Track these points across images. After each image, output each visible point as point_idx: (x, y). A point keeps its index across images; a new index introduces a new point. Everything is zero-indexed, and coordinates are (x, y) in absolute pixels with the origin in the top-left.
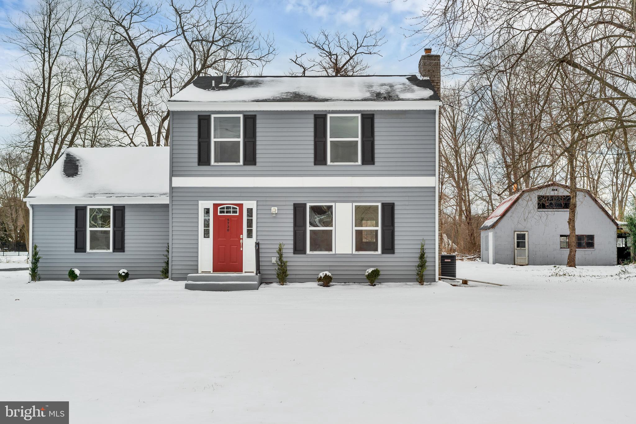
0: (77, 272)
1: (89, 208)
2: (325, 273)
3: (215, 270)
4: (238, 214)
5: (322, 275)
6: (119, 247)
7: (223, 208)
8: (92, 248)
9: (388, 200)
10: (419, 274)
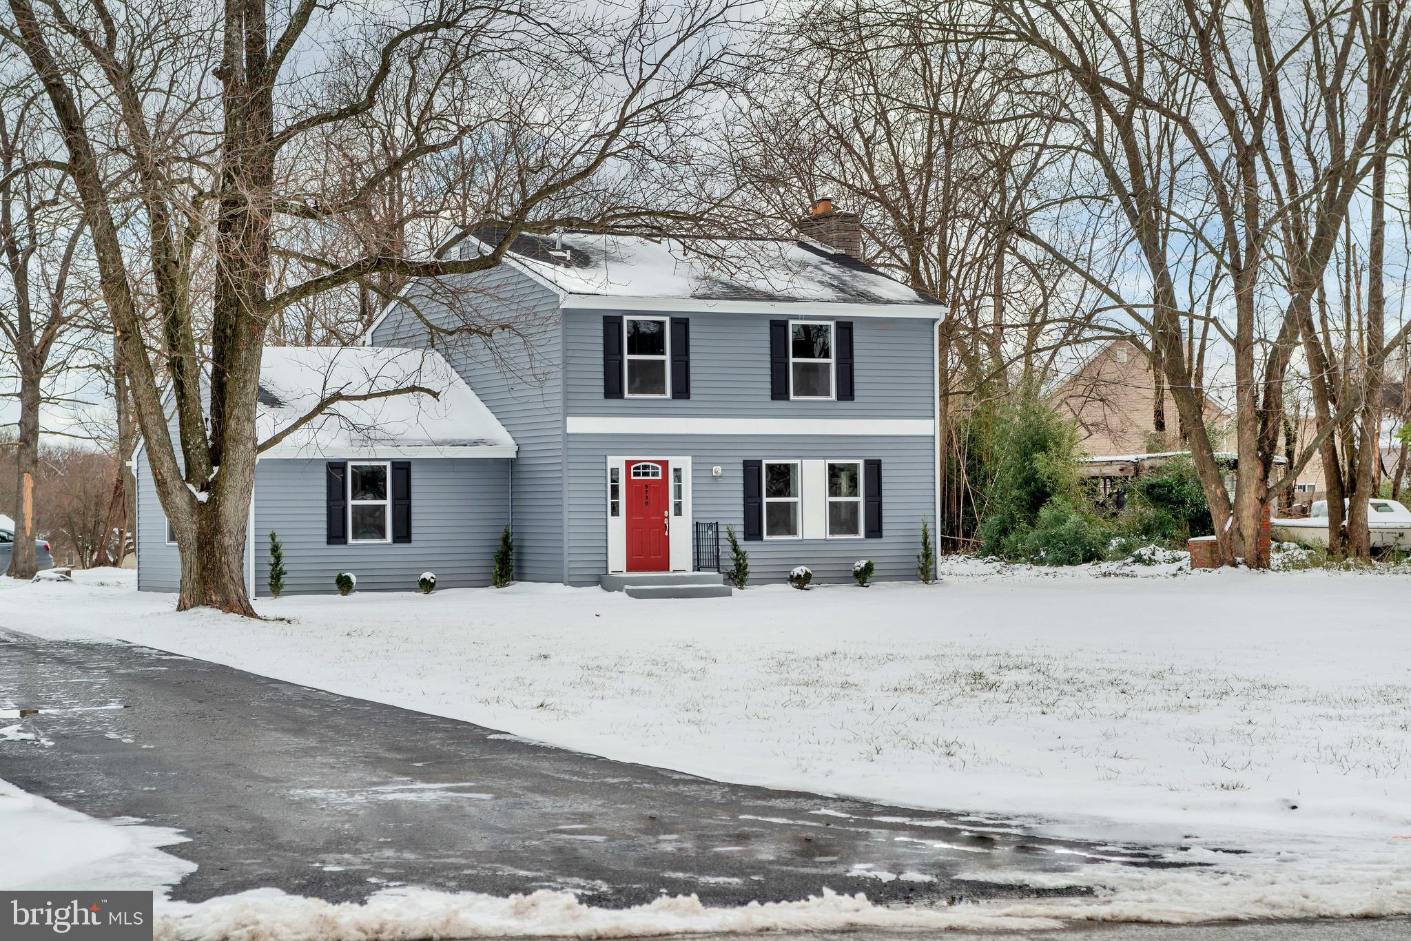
1: (350, 464)
2: (804, 568)
3: (629, 569)
4: (660, 477)
6: (403, 534)
7: (638, 468)
8: (355, 537)
9: (873, 456)
10: (922, 569)
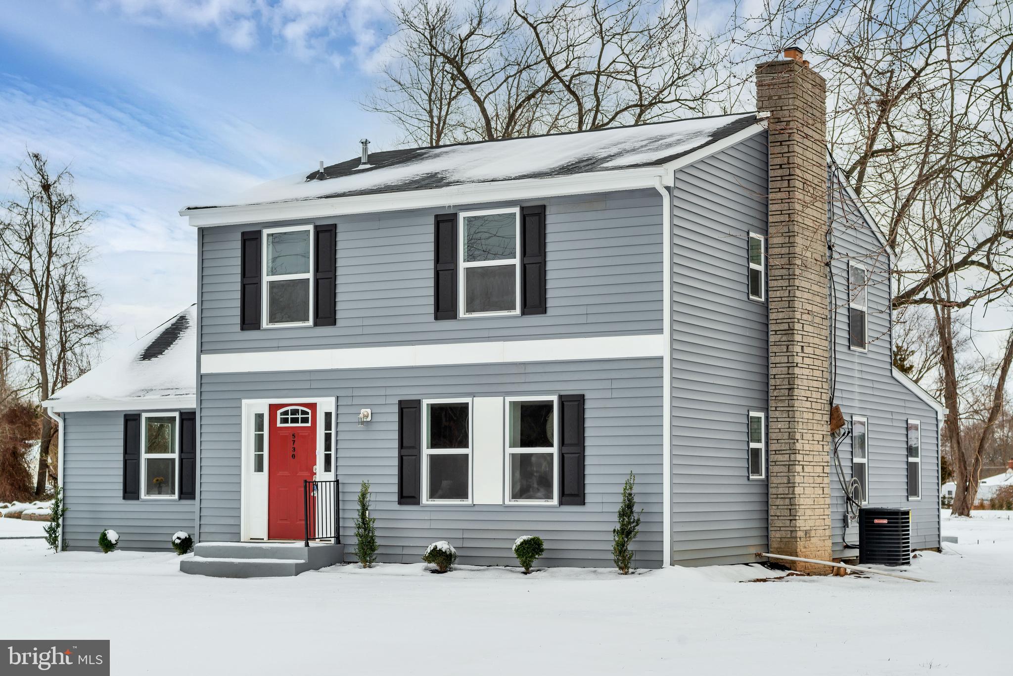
0: (112, 536)
1: (144, 416)
3: (270, 537)
4: (309, 425)
6: (188, 492)
7: (286, 413)
8: (147, 491)
9: (571, 389)
10: (616, 552)
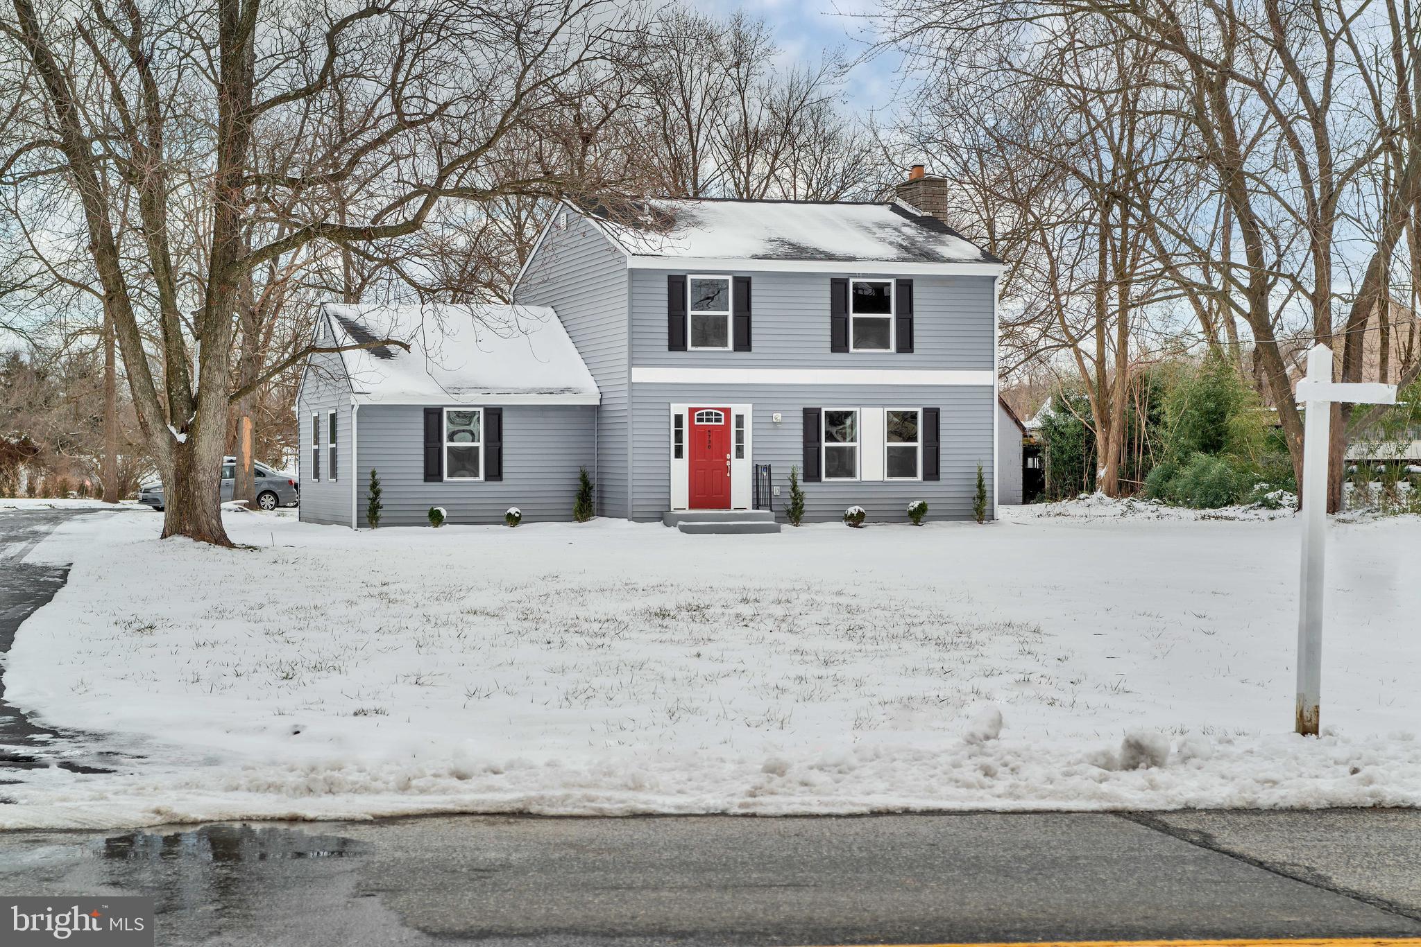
0: (444, 513)
1: (446, 410)
2: (857, 508)
3: (691, 507)
4: (722, 423)
5: (852, 510)
6: (495, 472)
7: (702, 414)
8: (450, 475)
9: (931, 404)
10: (976, 510)
